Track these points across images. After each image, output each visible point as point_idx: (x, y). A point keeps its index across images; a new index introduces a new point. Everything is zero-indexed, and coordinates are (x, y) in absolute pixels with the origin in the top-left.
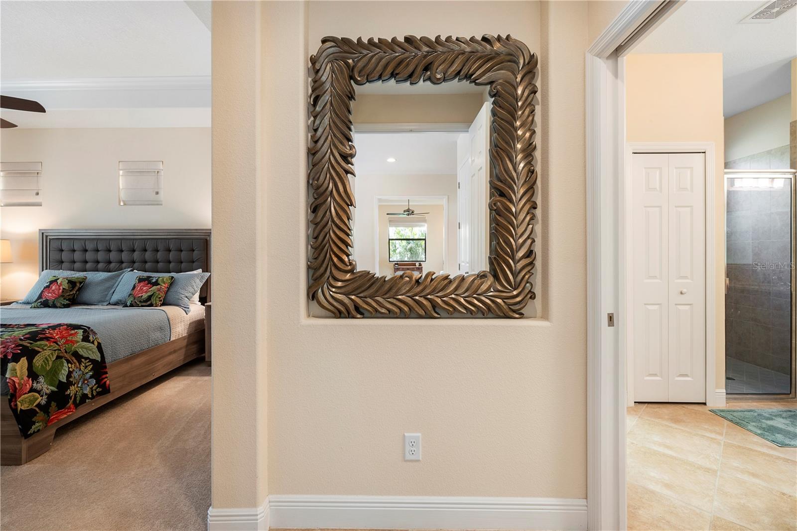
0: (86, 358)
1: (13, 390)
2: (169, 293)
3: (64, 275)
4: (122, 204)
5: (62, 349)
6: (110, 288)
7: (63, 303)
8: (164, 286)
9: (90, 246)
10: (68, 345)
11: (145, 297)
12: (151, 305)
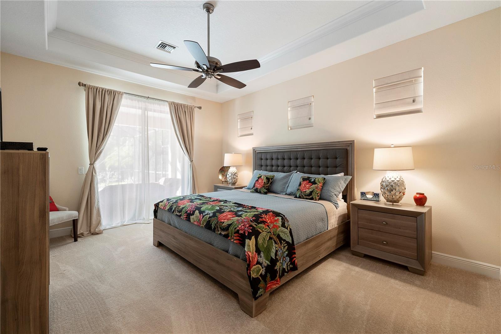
0: (284, 240)
1: (249, 262)
2: (323, 191)
3: (264, 174)
4: (289, 129)
5: (271, 232)
6: (286, 183)
7: (264, 191)
8: (320, 185)
9: (274, 156)
10: (275, 229)
11: (308, 192)
12: (312, 199)
